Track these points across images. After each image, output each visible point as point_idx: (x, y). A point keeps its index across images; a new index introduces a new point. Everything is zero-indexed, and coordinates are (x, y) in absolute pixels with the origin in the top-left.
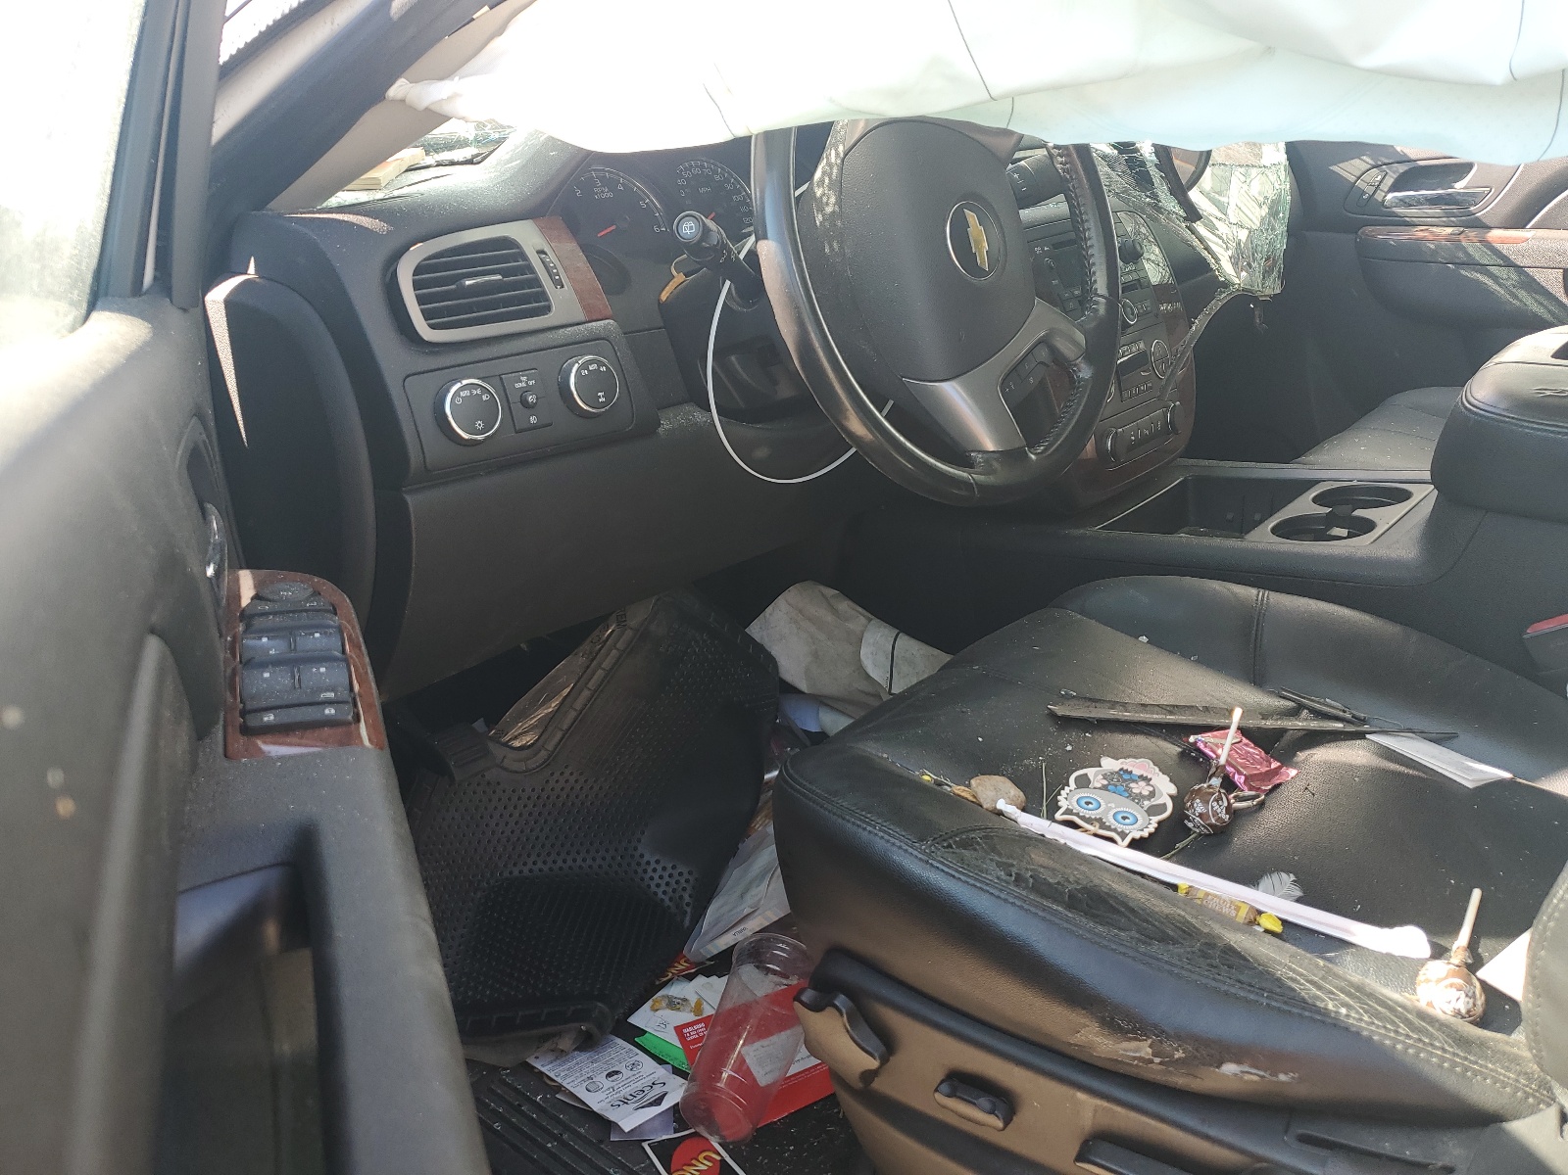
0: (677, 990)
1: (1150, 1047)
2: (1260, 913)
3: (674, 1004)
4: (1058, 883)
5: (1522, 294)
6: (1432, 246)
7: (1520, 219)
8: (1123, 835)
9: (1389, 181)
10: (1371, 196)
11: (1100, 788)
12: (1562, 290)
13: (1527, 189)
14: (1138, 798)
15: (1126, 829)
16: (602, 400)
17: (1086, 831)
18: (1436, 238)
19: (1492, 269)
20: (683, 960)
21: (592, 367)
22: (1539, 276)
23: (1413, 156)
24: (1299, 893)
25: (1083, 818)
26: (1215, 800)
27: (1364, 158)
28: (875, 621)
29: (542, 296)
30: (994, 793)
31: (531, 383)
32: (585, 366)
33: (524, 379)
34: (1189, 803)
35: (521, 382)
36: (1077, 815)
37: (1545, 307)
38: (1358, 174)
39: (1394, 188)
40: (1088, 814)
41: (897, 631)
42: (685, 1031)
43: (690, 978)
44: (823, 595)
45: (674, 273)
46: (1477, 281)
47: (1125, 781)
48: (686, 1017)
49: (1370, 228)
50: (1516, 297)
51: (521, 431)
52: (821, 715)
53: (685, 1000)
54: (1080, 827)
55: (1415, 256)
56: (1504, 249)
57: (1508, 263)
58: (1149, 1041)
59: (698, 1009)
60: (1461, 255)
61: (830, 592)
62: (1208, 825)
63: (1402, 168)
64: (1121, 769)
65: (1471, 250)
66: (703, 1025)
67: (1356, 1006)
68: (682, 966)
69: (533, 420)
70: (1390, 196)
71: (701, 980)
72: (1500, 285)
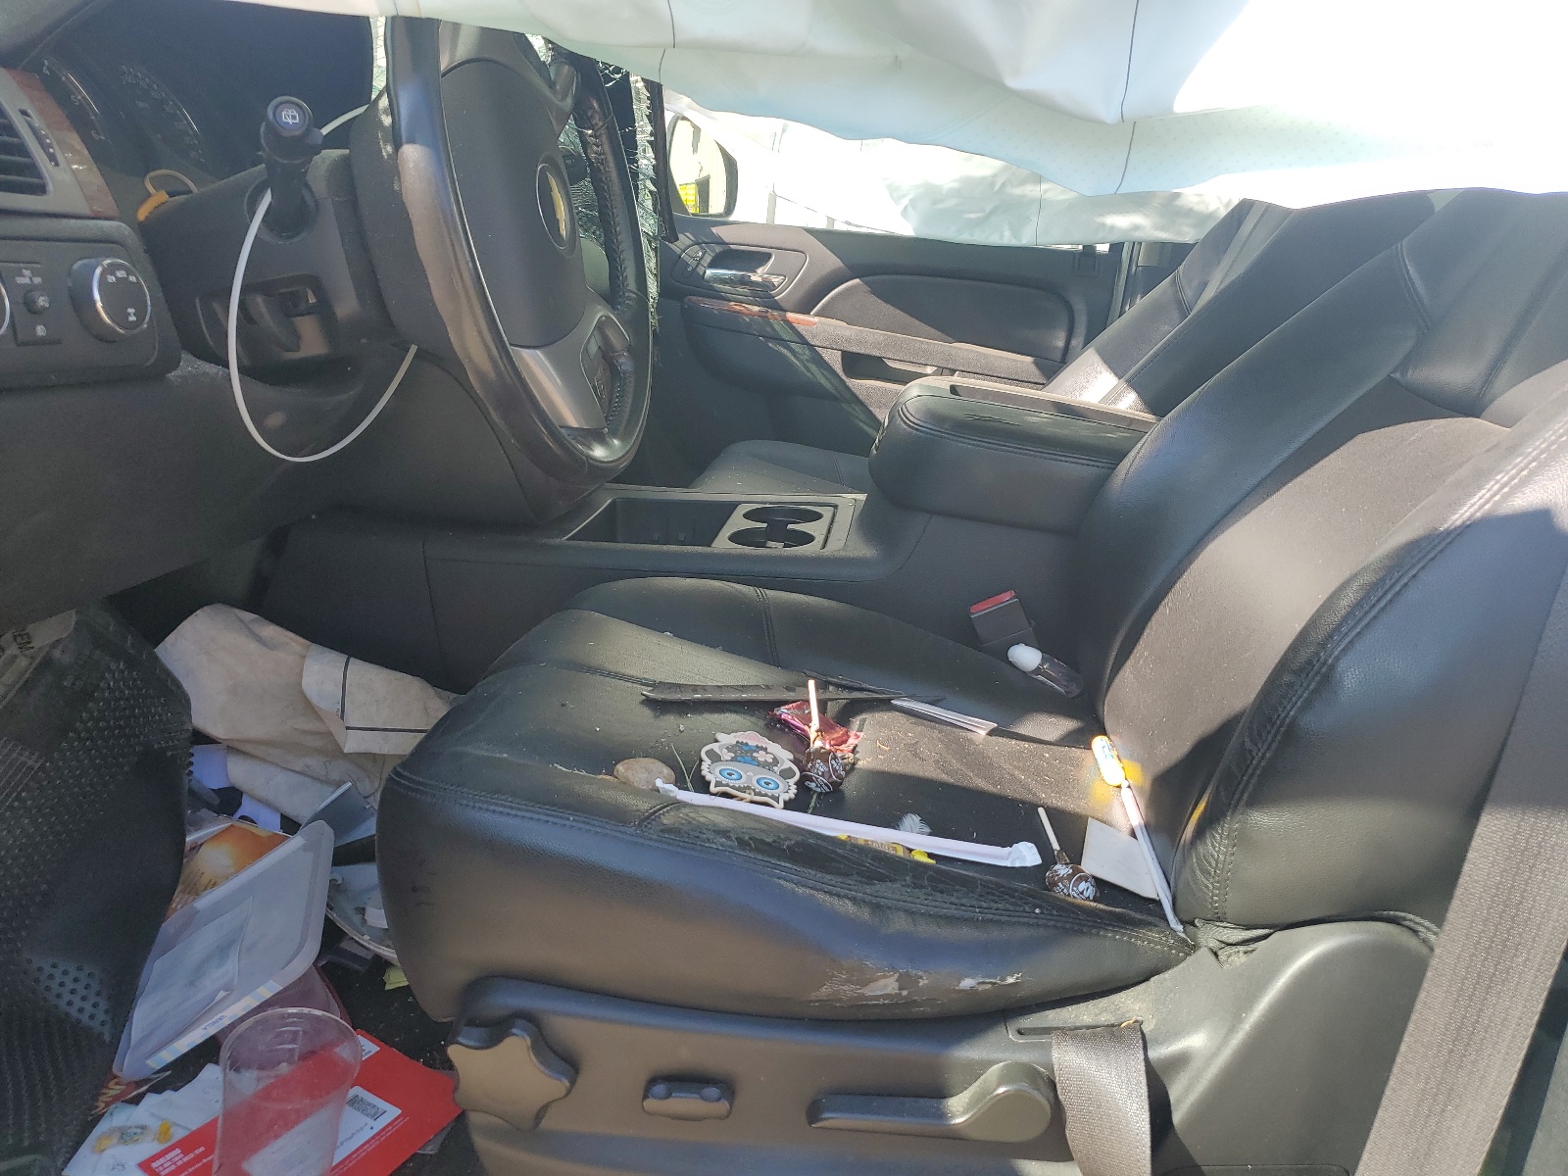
0: (122, 1117)
1: (897, 981)
2: (911, 850)
3: (125, 1136)
4: (774, 841)
5: (813, 368)
6: (747, 319)
7: (805, 307)
8: (777, 799)
9: (708, 259)
10: (694, 270)
11: (731, 761)
12: (841, 368)
13: (812, 281)
14: (765, 765)
15: (775, 793)
16: (132, 318)
17: (742, 800)
18: (751, 314)
19: (793, 345)
20: (113, 1082)
21: (121, 274)
22: (827, 355)
23: (726, 240)
24: (928, 830)
25: (733, 787)
26: (832, 759)
27: (687, 234)
28: (315, 648)
29: (32, 169)
30: (645, 775)
31: (37, 280)
32: (111, 269)
33: (27, 273)
34: (810, 764)
35: (23, 276)
36: (727, 785)
37: (831, 382)
38: (683, 247)
39: (712, 265)
40: (737, 784)
41: (344, 657)
42: (154, 1165)
43: (137, 1101)
44: (241, 621)
45: (151, 189)
46: (781, 354)
47: (747, 752)
48: (147, 1148)
49: (694, 298)
50: (809, 371)
51: (25, 344)
52: (230, 765)
53: (143, 1128)
54: (736, 797)
55: (733, 325)
56: (800, 328)
57: (804, 342)
58: (896, 976)
59: (163, 1135)
60: (769, 329)
61: (248, 616)
62: (831, 783)
63: (718, 249)
64: (738, 742)
65: (776, 327)
66: (178, 1151)
67: (1044, 904)
68: (114, 1089)
69: (41, 331)
70: (709, 272)
71: (151, 1099)
72: (797, 359)
